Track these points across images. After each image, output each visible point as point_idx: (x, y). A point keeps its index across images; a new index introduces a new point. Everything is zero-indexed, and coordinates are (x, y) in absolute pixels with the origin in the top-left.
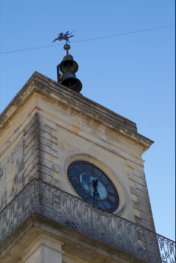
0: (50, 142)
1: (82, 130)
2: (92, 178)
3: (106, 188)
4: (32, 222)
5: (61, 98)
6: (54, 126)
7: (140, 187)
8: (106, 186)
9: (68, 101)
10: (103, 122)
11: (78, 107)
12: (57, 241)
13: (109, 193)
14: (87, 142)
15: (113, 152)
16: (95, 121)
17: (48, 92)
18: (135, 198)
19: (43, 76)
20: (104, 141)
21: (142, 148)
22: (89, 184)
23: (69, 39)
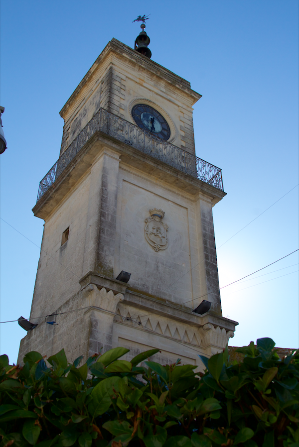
0: (119, 88)
1: (146, 83)
2: (151, 117)
3: (161, 125)
4: (97, 137)
5: (130, 57)
6: (124, 78)
7: (188, 127)
8: (161, 123)
9: (136, 60)
10: (163, 78)
11: (144, 65)
12: (116, 152)
13: (163, 129)
14: (149, 91)
15: (170, 101)
16: (157, 77)
17: (121, 52)
18: (183, 134)
19: (119, 42)
20: (163, 92)
21: (193, 100)
22: (148, 121)
23: (145, 21)
